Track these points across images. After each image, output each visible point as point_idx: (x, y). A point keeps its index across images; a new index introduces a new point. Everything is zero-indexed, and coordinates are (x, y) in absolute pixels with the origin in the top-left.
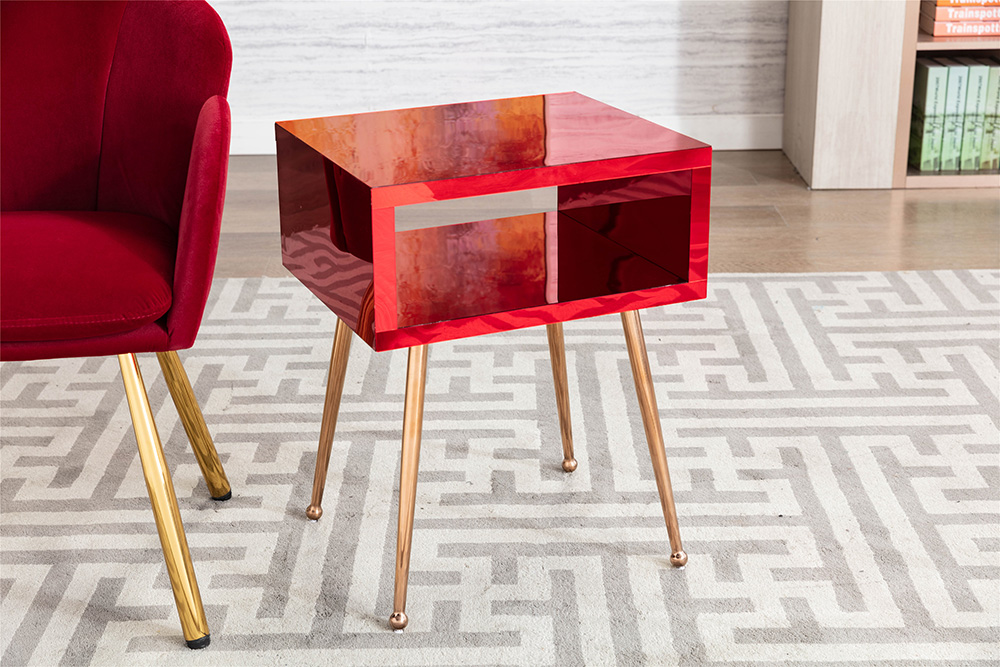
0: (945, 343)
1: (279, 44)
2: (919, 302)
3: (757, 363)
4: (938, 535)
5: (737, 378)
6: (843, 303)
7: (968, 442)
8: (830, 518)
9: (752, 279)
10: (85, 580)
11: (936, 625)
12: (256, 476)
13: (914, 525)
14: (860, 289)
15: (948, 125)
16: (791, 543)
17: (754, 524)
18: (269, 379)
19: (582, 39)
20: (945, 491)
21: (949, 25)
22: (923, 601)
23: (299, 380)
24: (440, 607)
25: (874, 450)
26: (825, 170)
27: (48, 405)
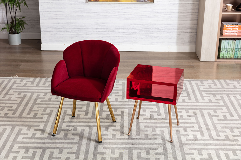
0: (220, 94)
1: (104, 31)
2: (217, 86)
3: (190, 97)
4: (216, 126)
5: (187, 99)
6: (204, 86)
7: (222, 111)
9: (189, 80)
11: (214, 139)
14: (207, 83)
15: (225, 50)
16: (194, 127)
19: (159, 32)
20: (217, 119)
21: (226, 33)
22: (212, 135)
23: (118, 98)
25: (207, 112)
26: (203, 58)
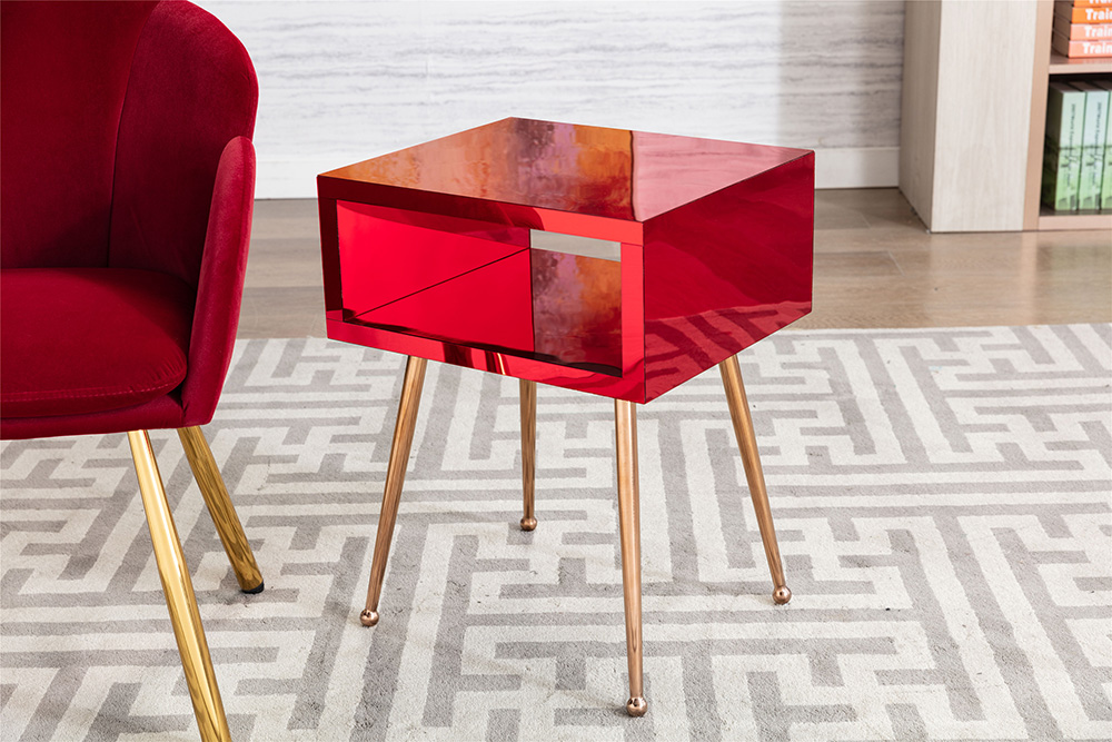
0: (1080, 408)
1: (330, 74)
2: (1051, 361)
3: (865, 432)
4: (1069, 631)
5: (841, 450)
6: (964, 363)
7: (1104, 522)
8: (944, 610)
9: (861, 335)
10: (95, 685)
11: (1065, 737)
12: (293, 565)
13: (1041, 620)
14: (985, 346)
15: (1087, 158)
16: (899, 641)
17: (857, 619)
18: (311, 454)
19: (670, 64)
20: (1077, 580)
21: (1086, 45)
22: (1050, 708)
23: (344, 455)
24: (496, 716)
25: (997, 532)
26: (948, 209)
27: (62, 484)
